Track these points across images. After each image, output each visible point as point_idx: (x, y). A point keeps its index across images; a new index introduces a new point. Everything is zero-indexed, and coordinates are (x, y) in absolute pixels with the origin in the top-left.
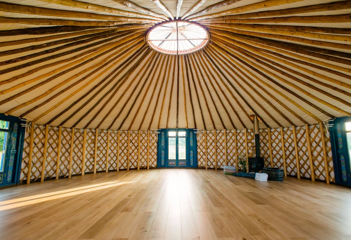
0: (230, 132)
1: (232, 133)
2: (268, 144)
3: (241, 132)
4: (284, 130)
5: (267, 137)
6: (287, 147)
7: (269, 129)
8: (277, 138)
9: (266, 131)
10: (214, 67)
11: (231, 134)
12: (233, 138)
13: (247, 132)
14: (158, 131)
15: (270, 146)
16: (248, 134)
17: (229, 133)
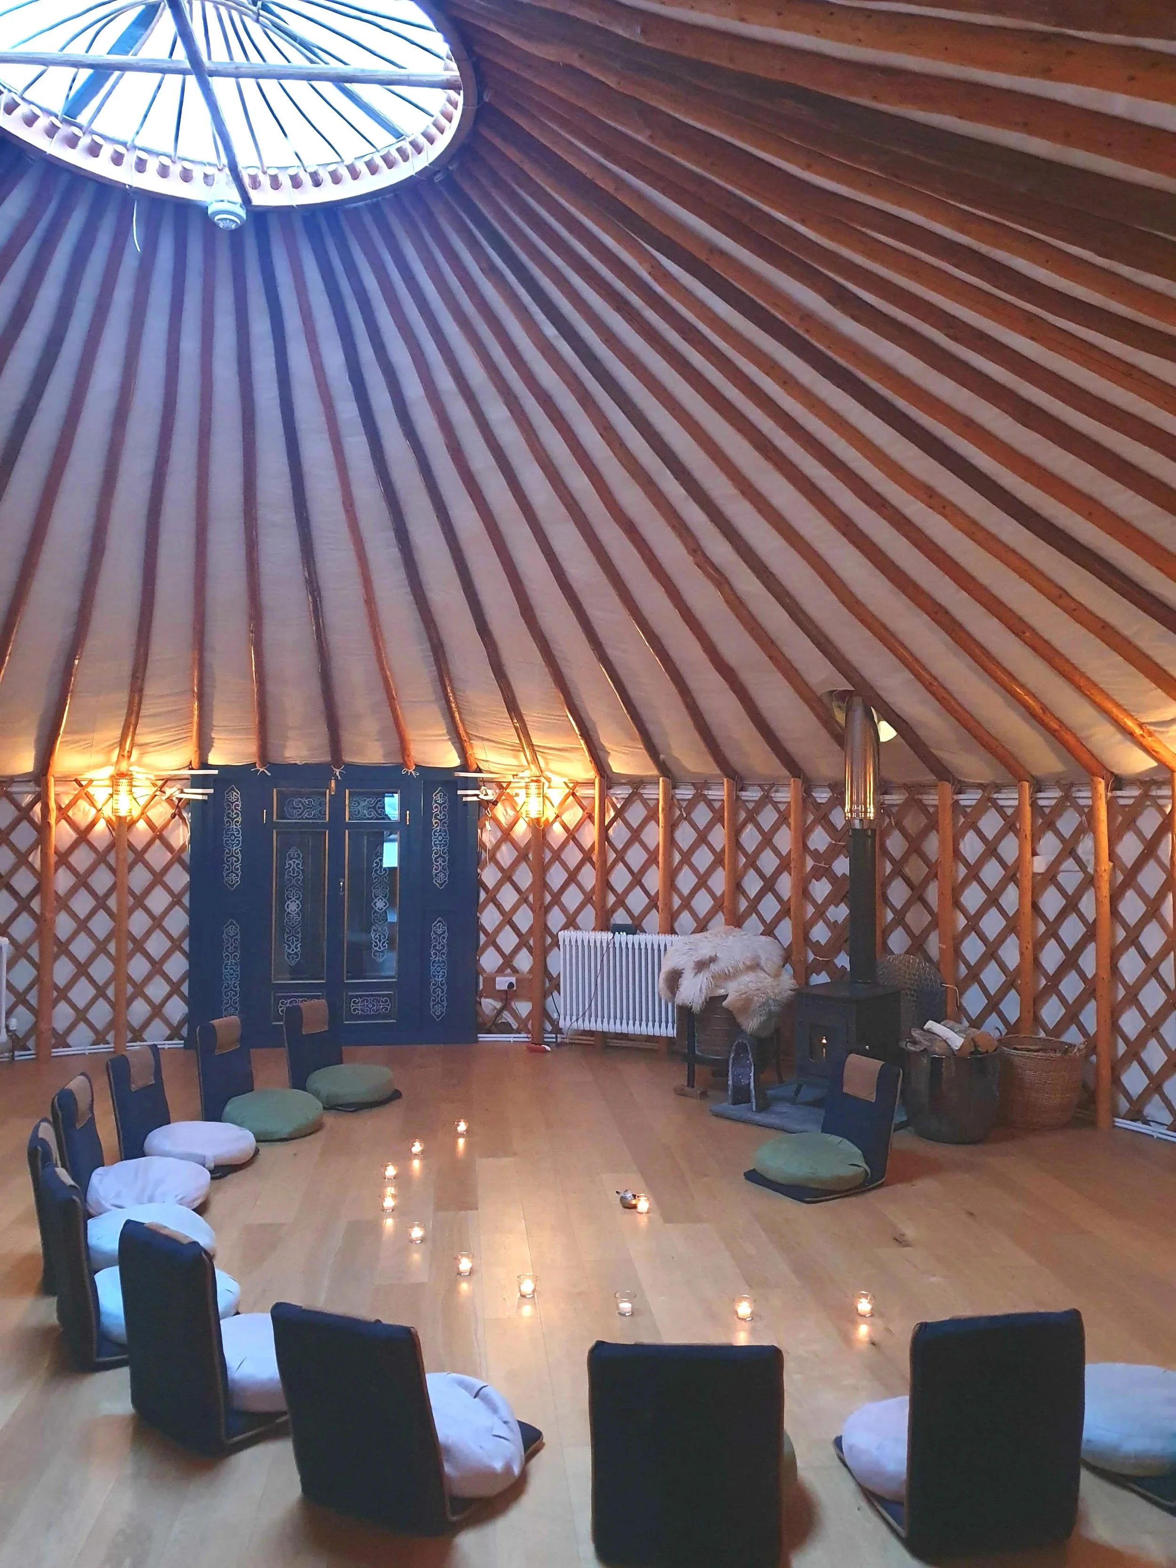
0: (699, 797)
1: (709, 803)
2: (932, 894)
3: (766, 799)
4: (1041, 803)
5: (932, 845)
6: (1051, 916)
7: (947, 787)
8: (991, 850)
9: (931, 799)
10: (550, 331)
11: (702, 815)
12: (719, 837)
13: (804, 800)
14: (197, 782)
15: (950, 902)
16: (811, 818)
17: (692, 804)
